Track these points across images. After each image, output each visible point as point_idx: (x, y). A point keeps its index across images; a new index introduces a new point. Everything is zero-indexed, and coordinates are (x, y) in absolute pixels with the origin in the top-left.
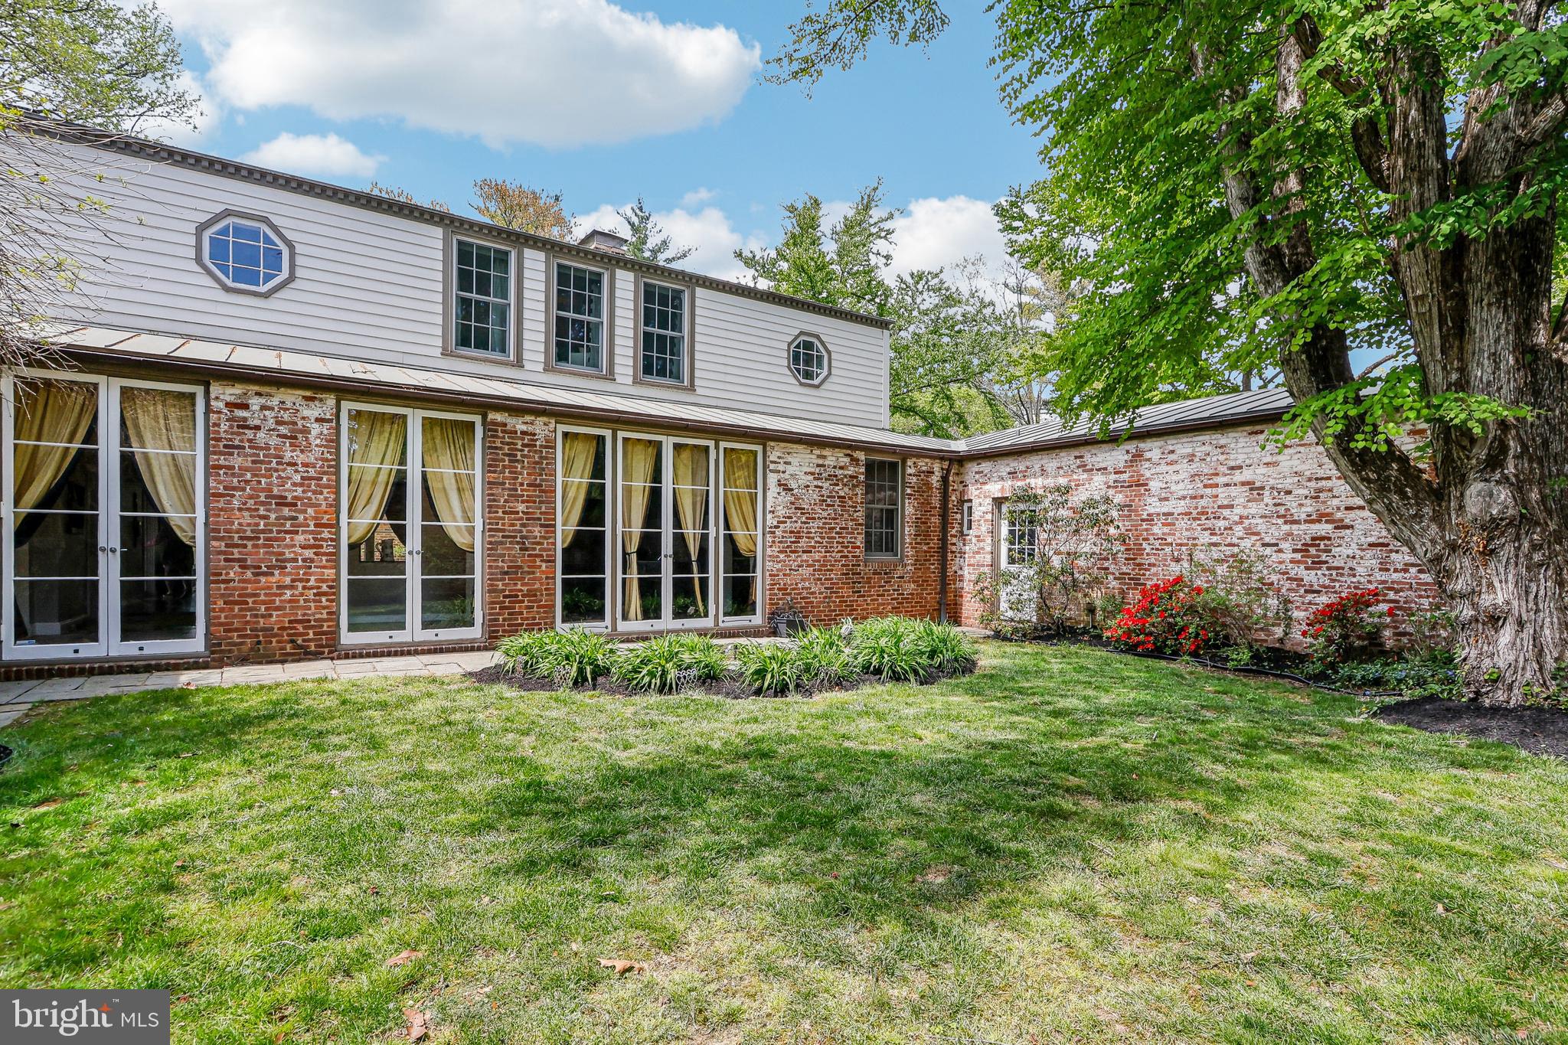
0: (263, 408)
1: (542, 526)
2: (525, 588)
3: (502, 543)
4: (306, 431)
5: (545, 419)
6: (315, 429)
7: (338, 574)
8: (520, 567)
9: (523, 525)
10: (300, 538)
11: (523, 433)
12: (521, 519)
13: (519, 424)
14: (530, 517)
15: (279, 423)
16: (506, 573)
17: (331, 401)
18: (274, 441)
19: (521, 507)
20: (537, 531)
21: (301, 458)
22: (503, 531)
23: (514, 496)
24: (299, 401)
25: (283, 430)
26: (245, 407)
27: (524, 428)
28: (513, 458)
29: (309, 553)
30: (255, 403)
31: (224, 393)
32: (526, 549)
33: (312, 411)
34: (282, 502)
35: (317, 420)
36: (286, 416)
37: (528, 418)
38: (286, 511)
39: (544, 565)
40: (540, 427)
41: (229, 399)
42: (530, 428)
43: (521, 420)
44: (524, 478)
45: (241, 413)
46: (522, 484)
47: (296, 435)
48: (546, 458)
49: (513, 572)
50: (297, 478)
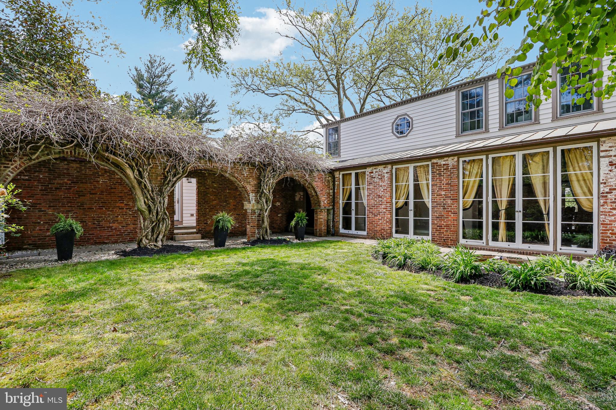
0: (376, 172)
1: (451, 199)
2: (445, 224)
3: (436, 206)
4: (384, 176)
5: (452, 158)
6: (386, 175)
7: (392, 216)
8: (443, 215)
9: (444, 200)
10: (383, 206)
11: (444, 165)
12: (443, 197)
13: (442, 162)
14: (447, 196)
15: (379, 175)
16: (438, 218)
17: (389, 167)
18: (378, 180)
19: (443, 193)
20: (449, 202)
21: (383, 184)
22: (437, 202)
23: (441, 189)
24: (383, 168)
25: (380, 177)
26: (372, 173)
27: (444, 163)
28: (440, 175)
29: (385, 210)
30: (374, 171)
31: (369, 170)
32: (445, 209)
33: (385, 171)
34: (379, 197)
35: (387, 173)
36: (380, 173)
37: (446, 159)
38: (380, 199)
39: (452, 215)
40: (451, 161)
41: (370, 171)
42: (447, 163)
43: (443, 160)
44: (444, 182)
45: (372, 174)
46: (443, 184)
47: (382, 178)
48: (453, 173)
49: (440, 217)
50: (382, 190)
